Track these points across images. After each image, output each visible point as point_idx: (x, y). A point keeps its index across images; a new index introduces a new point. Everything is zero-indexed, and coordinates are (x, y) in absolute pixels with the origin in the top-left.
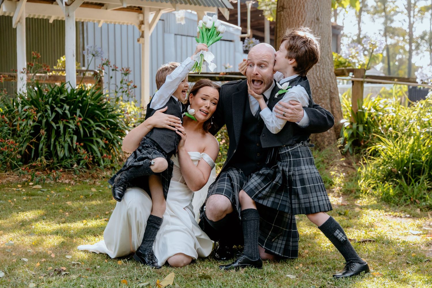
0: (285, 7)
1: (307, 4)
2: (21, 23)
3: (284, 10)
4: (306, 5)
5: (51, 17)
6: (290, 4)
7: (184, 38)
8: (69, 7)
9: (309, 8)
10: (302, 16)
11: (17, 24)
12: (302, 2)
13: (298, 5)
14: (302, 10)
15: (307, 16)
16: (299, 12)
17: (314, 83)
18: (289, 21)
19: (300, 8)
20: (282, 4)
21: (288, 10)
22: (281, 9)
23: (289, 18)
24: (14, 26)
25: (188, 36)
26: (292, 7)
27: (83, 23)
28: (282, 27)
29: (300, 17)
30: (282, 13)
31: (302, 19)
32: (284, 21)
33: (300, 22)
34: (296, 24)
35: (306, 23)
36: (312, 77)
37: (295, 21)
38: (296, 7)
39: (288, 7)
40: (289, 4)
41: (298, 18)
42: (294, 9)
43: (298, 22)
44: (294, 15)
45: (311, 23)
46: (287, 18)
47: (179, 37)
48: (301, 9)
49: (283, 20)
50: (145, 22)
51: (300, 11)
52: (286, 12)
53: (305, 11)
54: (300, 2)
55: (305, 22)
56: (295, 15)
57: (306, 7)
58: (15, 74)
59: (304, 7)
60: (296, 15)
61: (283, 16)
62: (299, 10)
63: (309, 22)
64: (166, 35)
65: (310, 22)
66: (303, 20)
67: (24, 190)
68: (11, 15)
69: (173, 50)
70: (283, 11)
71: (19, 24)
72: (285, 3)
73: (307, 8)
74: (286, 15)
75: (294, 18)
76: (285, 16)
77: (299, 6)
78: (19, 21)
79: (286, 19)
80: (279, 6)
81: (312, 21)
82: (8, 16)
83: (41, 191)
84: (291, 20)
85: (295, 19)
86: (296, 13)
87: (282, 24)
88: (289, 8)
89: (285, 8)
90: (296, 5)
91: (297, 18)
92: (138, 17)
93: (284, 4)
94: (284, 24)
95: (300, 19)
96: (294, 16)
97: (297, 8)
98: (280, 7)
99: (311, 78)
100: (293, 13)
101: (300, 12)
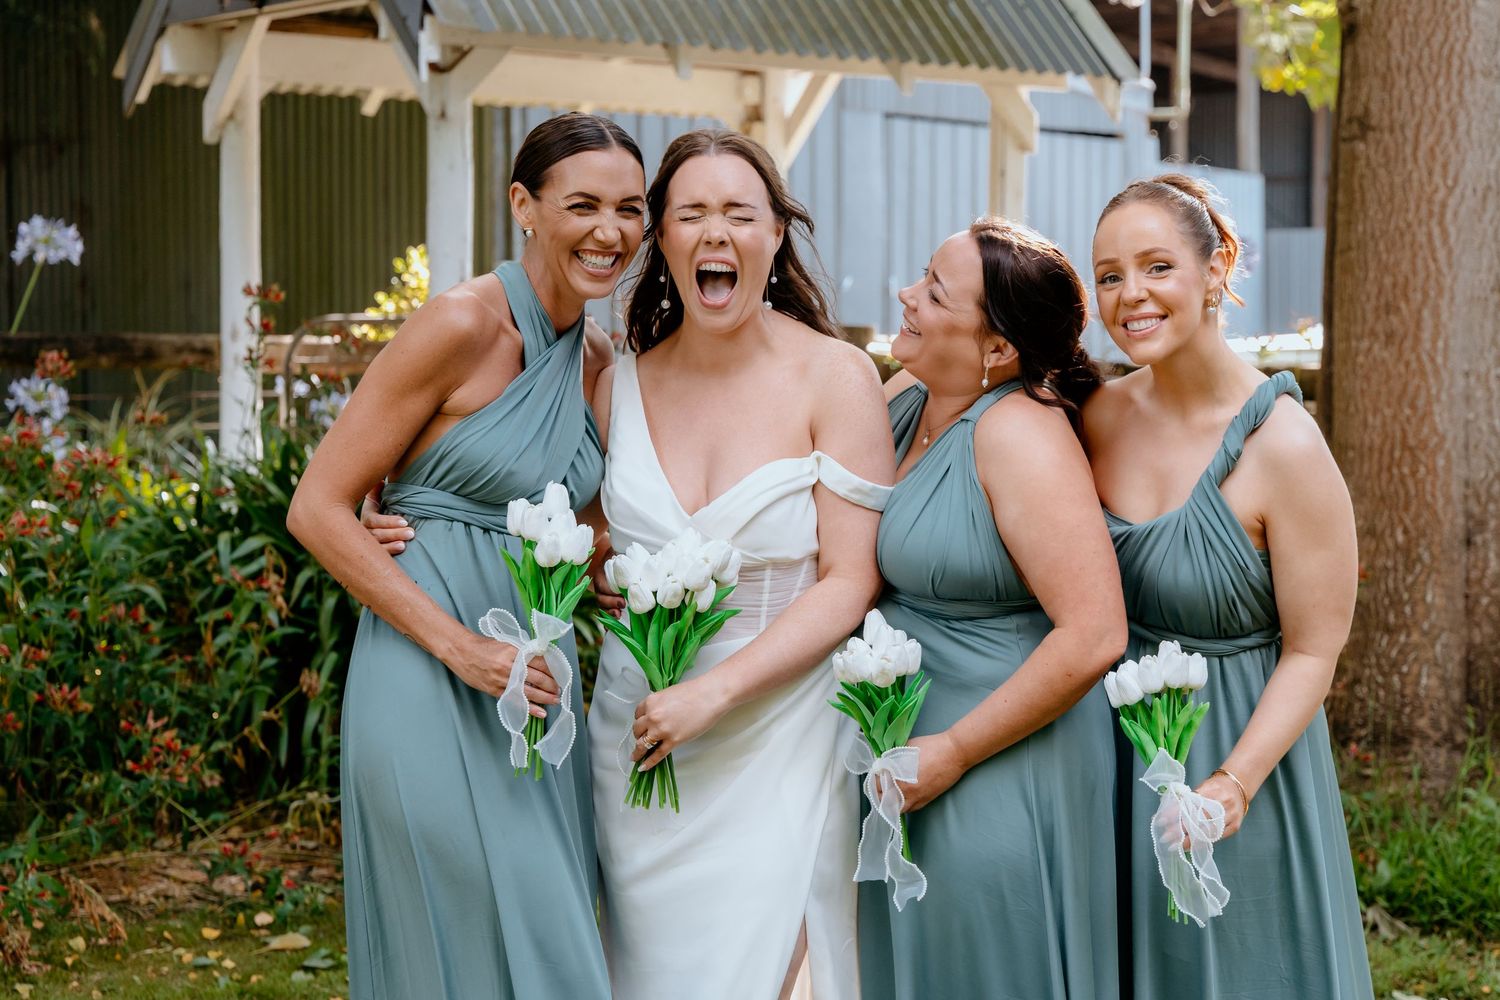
0: (1374, 122)
1: (1468, 114)
2: (240, 126)
3: (1371, 135)
4: (1462, 119)
5: (368, 92)
6: (1396, 113)
7: (922, 128)
8: (445, 76)
9: (1474, 133)
10: (1445, 166)
11: (222, 127)
12: (1445, 106)
13: (1428, 120)
14: (1446, 139)
15: (1468, 166)
16: (1432, 150)
17: (1492, 455)
18: (1392, 185)
19: (1436, 130)
20: (1359, 110)
21: (1387, 136)
22: (1355, 128)
23: (1389, 172)
24: (209, 135)
25: (936, 120)
26: (1402, 127)
27: (507, 111)
28: (1357, 206)
29: (1438, 169)
30: (1361, 146)
31: (1445, 177)
32: (1366, 183)
33: (1436, 191)
34: (1420, 198)
35: (1463, 196)
36: (1485, 428)
37: (1415, 184)
38: (1419, 126)
39: (1386, 122)
40: (1391, 111)
41: (1430, 173)
42: (1410, 134)
43: (1428, 189)
44: (1410, 159)
45: (1485, 198)
46: (1382, 172)
47: (900, 126)
48: (1441, 133)
49: (1362, 176)
50: (770, 113)
51: (1438, 141)
52: (1378, 143)
53: (1457, 147)
54: (1438, 106)
55: (1458, 191)
56: (1415, 160)
57: (1462, 128)
58: (210, 338)
59: (1454, 126)
60: (1421, 162)
61: (1362, 162)
62: (1431, 139)
63: (1475, 190)
64: (850, 119)
65: (1480, 194)
66: (1450, 182)
67: (228, 964)
68: (200, 83)
69: (877, 179)
70: (1363, 137)
71: (231, 126)
72: (1374, 108)
73: (1468, 132)
74: (1377, 158)
75: (1411, 173)
76: (1374, 164)
77: (1434, 121)
78: (231, 117)
79: (1375, 176)
80: (1345, 115)
81: (1489, 188)
82: (185, 88)
83: (307, 969)
84: (1398, 180)
85: (1415, 176)
86: (1421, 154)
87: (1358, 195)
88: (1392, 131)
89: (1373, 129)
90: (1422, 115)
91: (1425, 174)
92: (739, 92)
93: (1367, 110)
94: (1368, 196)
95: (1437, 179)
96: (1410, 166)
97: (1424, 129)
98: (1350, 121)
99: (1480, 430)
100: (1408, 150)
101: (1438, 150)
